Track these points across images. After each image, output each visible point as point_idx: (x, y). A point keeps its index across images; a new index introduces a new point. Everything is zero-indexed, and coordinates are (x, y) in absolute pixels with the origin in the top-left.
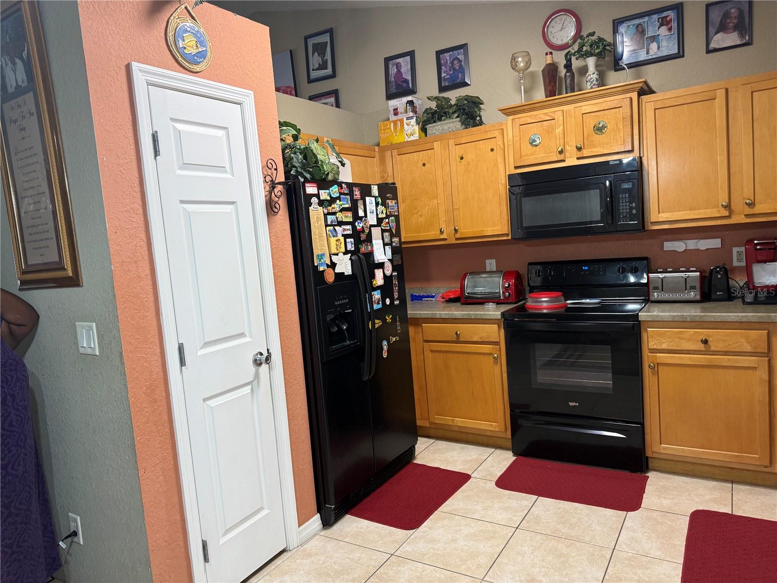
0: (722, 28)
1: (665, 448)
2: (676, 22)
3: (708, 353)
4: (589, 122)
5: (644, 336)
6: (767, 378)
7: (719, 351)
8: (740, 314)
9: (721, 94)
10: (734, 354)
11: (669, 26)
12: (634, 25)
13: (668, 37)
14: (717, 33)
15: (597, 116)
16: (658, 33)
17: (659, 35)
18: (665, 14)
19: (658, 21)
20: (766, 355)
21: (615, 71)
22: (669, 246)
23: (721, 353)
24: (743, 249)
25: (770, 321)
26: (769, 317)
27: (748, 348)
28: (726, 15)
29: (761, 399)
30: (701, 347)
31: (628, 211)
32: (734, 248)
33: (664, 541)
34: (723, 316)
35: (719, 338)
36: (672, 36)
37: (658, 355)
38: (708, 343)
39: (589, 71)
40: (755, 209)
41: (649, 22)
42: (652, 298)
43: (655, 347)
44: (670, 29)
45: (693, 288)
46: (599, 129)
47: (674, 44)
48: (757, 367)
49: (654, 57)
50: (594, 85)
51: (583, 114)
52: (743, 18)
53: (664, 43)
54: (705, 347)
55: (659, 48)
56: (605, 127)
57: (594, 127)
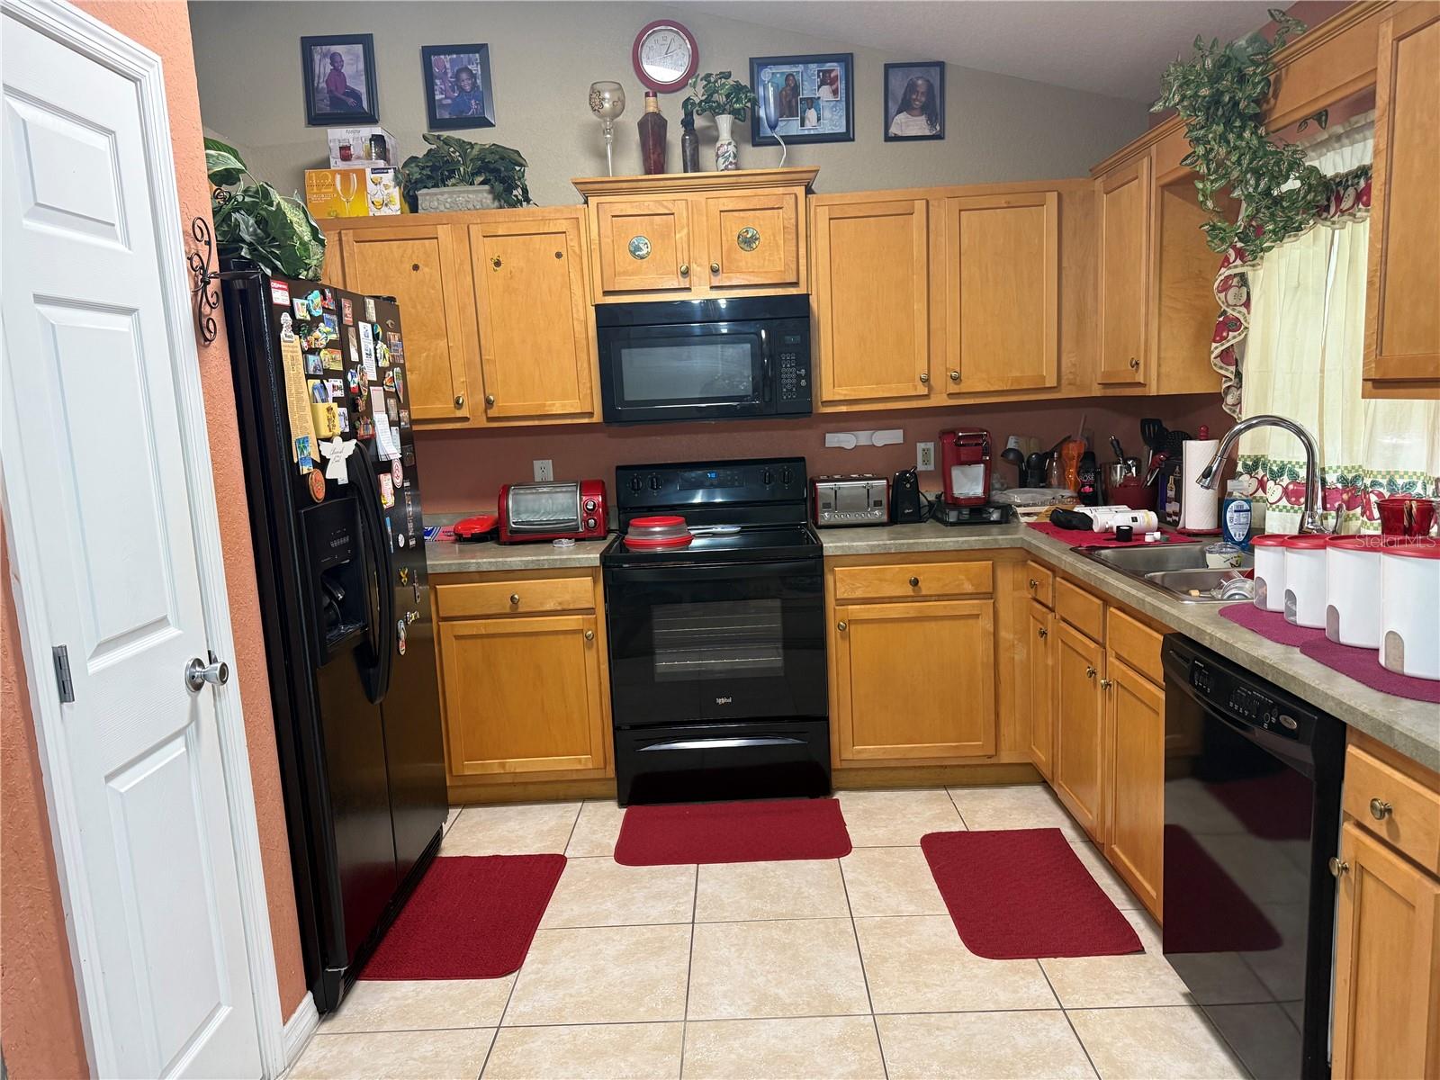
0: (905, 106)
1: (859, 752)
2: (844, 82)
3: (919, 599)
4: (731, 228)
5: (829, 579)
6: (992, 630)
7: (931, 596)
8: (960, 539)
9: (920, 206)
10: (950, 597)
11: (834, 87)
12: (782, 73)
13: (832, 104)
14: (899, 112)
15: (743, 218)
16: (818, 95)
17: (819, 98)
18: (828, 66)
19: (819, 76)
20: (990, 596)
21: (754, 145)
22: (833, 440)
23: (933, 598)
24: (931, 446)
25: (997, 547)
26: (996, 540)
27: (968, 588)
28: (911, 88)
29: (985, 660)
30: (909, 590)
31: (794, 381)
32: (918, 444)
33: (910, 889)
34: (939, 543)
35: (934, 576)
36: (838, 104)
37: (850, 607)
38: (920, 584)
39: (720, 139)
40: (962, 385)
41: (804, 74)
42: (821, 522)
43: (845, 596)
44: (835, 92)
45: (878, 504)
46: (747, 242)
47: (841, 116)
48: (979, 615)
49: (812, 132)
50: (731, 163)
51: (721, 211)
52: (934, 96)
53: (827, 114)
54: (914, 591)
55: (819, 119)
56: (756, 239)
57: (739, 237)
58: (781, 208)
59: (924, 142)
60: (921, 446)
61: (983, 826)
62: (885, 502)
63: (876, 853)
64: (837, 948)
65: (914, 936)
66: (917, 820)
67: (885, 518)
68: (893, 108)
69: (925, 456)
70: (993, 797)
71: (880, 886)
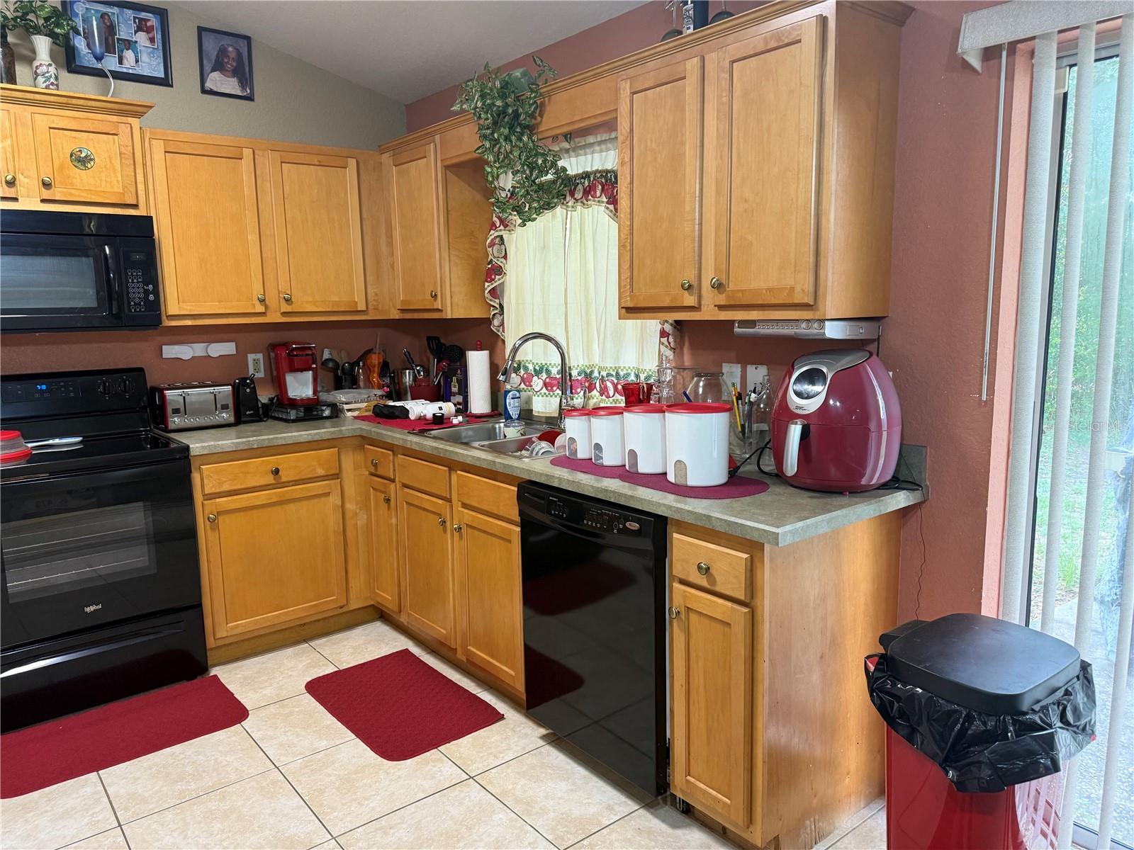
0: (219, 66)
1: (232, 628)
2: (160, 33)
3: (279, 486)
4: (62, 144)
5: (196, 477)
6: (340, 503)
7: (289, 482)
8: (312, 431)
9: (247, 153)
10: (304, 482)
11: (151, 35)
12: (97, 11)
13: (150, 50)
14: (213, 70)
15: (75, 138)
16: (134, 39)
17: (136, 42)
18: (143, 15)
19: (135, 22)
20: (336, 477)
21: (69, 72)
22: (170, 351)
23: (291, 484)
24: (260, 356)
25: (342, 436)
26: (341, 430)
27: (321, 472)
28: (222, 52)
29: (336, 529)
30: (270, 479)
31: (142, 296)
32: (249, 355)
34: (295, 436)
35: (290, 465)
36: (155, 51)
37: (218, 500)
38: (280, 473)
39: (37, 58)
40: (294, 305)
41: (120, 17)
42: (171, 426)
43: (213, 490)
44: (152, 40)
45: (225, 407)
46: (82, 161)
47: (159, 63)
48: (329, 493)
49: (131, 71)
50: (52, 84)
51: (50, 128)
52: (243, 64)
53: (144, 58)
54: (275, 479)
55: (137, 61)
56: (92, 160)
57: (71, 156)
58: (117, 135)
59: (238, 101)
60: (251, 357)
61: (349, 663)
62: (231, 405)
63: (272, 709)
64: (276, 797)
65: (336, 765)
66: (293, 673)
67: (232, 420)
68: (207, 67)
69: (256, 365)
70: (348, 639)
71: (289, 734)
